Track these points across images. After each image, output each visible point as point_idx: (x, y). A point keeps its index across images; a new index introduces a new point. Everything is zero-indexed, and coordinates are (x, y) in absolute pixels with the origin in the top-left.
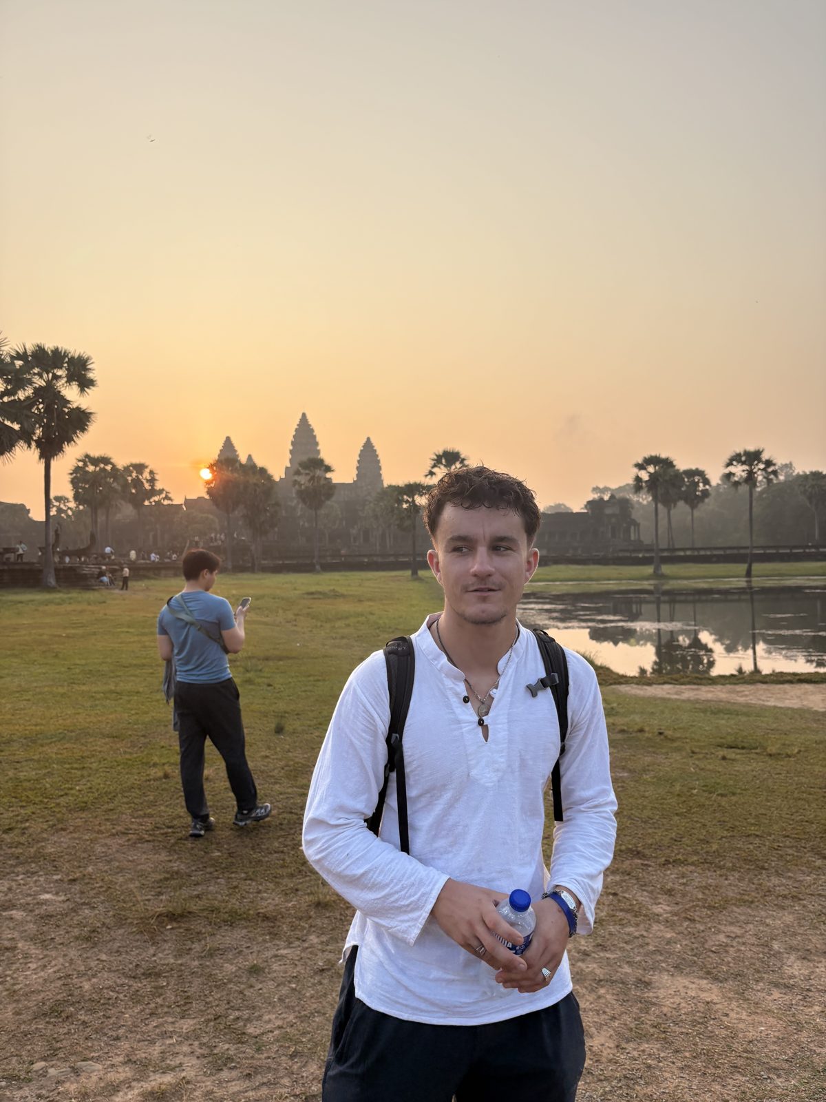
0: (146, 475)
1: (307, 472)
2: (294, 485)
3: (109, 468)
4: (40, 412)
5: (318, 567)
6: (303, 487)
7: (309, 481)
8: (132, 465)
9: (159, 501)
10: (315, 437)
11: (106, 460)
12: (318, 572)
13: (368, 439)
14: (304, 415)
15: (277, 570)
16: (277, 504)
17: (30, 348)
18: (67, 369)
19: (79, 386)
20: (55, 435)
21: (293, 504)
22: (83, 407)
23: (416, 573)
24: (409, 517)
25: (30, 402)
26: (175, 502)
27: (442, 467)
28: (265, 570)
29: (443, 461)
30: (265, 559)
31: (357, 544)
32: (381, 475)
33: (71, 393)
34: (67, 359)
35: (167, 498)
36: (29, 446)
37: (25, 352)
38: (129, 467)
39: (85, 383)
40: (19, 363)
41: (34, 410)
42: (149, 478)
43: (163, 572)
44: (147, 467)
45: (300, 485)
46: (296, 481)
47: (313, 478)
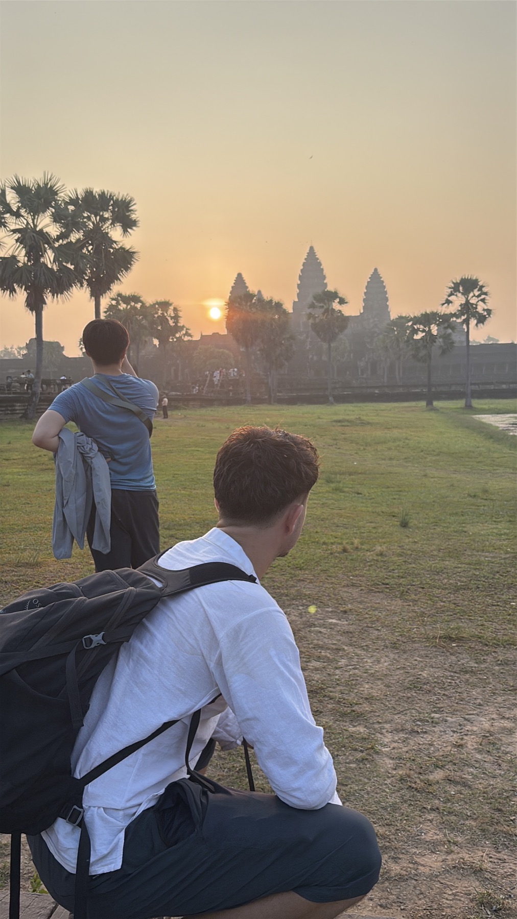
0: (171, 312)
1: (322, 305)
2: (309, 318)
3: (139, 305)
4: (90, 253)
5: (331, 398)
6: (317, 320)
7: (323, 314)
8: (157, 303)
9: (180, 337)
10: (322, 270)
11: (135, 299)
12: (332, 404)
13: (376, 270)
14: (312, 248)
15: (292, 401)
16: (292, 338)
17: (81, 193)
18: (111, 212)
19: (122, 227)
20: (103, 273)
21: (302, 338)
22: (127, 247)
23: (432, 404)
24: (425, 347)
25: (81, 244)
26: (194, 339)
27: (459, 295)
28: (281, 401)
29: (461, 288)
30: (279, 392)
31: (365, 376)
32: (387, 306)
33: (116, 233)
34: (112, 202)
35: (187, 334)
36: (82, 286)
37: (77, 198)
38: (154, 305)
39: (128, 224)
40: (71, 208)
41: (84, 251)
42: (173, 315)
43: (191, 403)
44: (171, 305)
45: (315, 318)
46: (310, 314)
47: (327, 311)
